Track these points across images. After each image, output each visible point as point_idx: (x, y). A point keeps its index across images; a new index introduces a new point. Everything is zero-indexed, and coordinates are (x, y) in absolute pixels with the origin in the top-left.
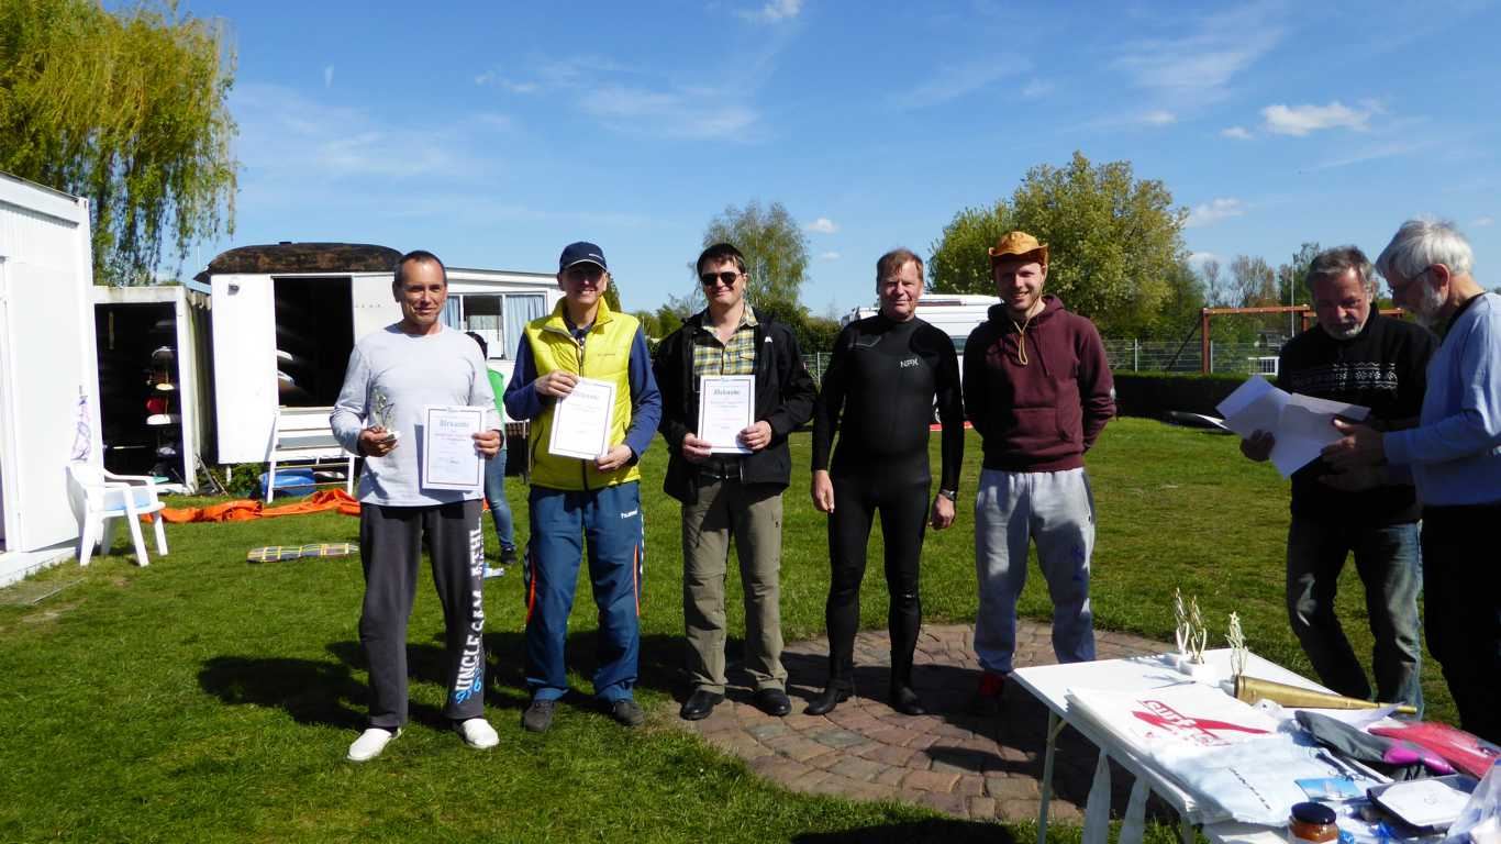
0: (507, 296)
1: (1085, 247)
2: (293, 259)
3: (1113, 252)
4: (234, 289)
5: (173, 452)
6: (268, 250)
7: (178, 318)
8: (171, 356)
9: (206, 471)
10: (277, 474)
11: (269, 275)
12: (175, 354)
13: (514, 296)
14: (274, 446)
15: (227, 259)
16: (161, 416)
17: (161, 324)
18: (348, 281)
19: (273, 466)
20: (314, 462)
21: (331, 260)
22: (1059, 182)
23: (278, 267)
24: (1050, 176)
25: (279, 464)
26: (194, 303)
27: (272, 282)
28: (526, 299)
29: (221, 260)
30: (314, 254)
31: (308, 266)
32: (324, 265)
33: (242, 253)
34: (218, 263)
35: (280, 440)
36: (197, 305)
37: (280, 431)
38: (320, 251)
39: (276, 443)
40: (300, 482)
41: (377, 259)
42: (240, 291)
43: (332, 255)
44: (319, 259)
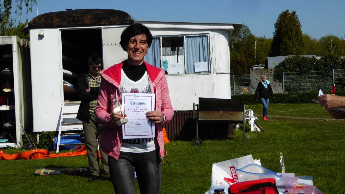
0: (187, 37)
2: (71, 19)
4: (41, 37)
5: (11, 126)
6: (59, 15)
7: (13, 53)
8: (10, 73)
9: (27, 136)
10: (62, 138)
11: (59, 29)
13: (190, 37)
14: (61, 122)
15: (37, 20)
16: (5, 106)
17: (5, 56)
18: (100, 31)
19: (60, 133)
21: (91, 19)
23: (64, 24)
25: (63, 132)
26: (22, 44)
27: (61, 32)
29: (34, 20)
30: (83, 16)
31: (79, 23)
32: (87, 22)
33: (45, 17)
34: (33, 23)
35: (64, 119)
36: (23, 46)
37: (64, 114)
38: (85, 14)
39: (61, 121)
40: (74, 142)
41: (115, 17)
42: (44, 38)
43: (91, 17)
44: (85, 19)
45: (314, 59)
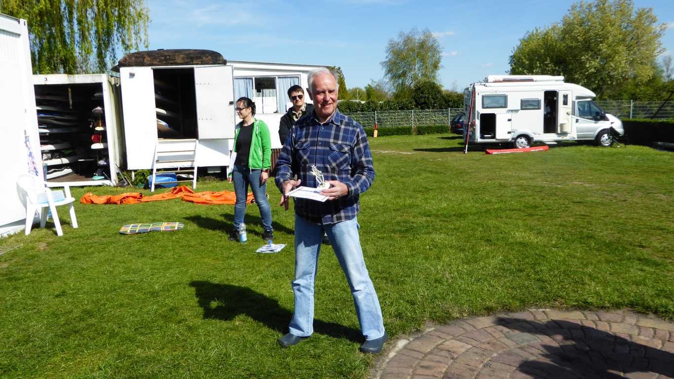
0: (279, 78)
1: (604, 47)
2: (163, 58)
3: (620, 50)
4: (132, 75)
5: (105, 164)
6: (150, 54)
7: (104, 92)
8: (102, 112)
9: (121, 174)
10: (157, 176)
11: (150, 67)
12: (103, 110)
13: (282, 78)
14: (155, 161)
15: (128, 59)
16: (98, 144)
17: (96, 95)
18: (192, 70)
19: (155, 171)
20: (176, 169)
22: (590, 11)
23: (155, 62)
24: (585, 6)
25: (158, 170)
26: (113, 83)
27: (152, 71)
28: (289, 79)
29: (125, 59)
30: (175, 55)
31: (172, 62)
32: (179, 61)
33: (136, 55)
34: (124, 61)
35: (159, 157)
36: (115, 85)
37: (158, 152)
38: (177, 54)
39: (156, 159)
40: (169, 180)
41: (208, 57)
42: (135, 77)
43: (183, 56)
44: (177, 58)
45: (360, 103)
